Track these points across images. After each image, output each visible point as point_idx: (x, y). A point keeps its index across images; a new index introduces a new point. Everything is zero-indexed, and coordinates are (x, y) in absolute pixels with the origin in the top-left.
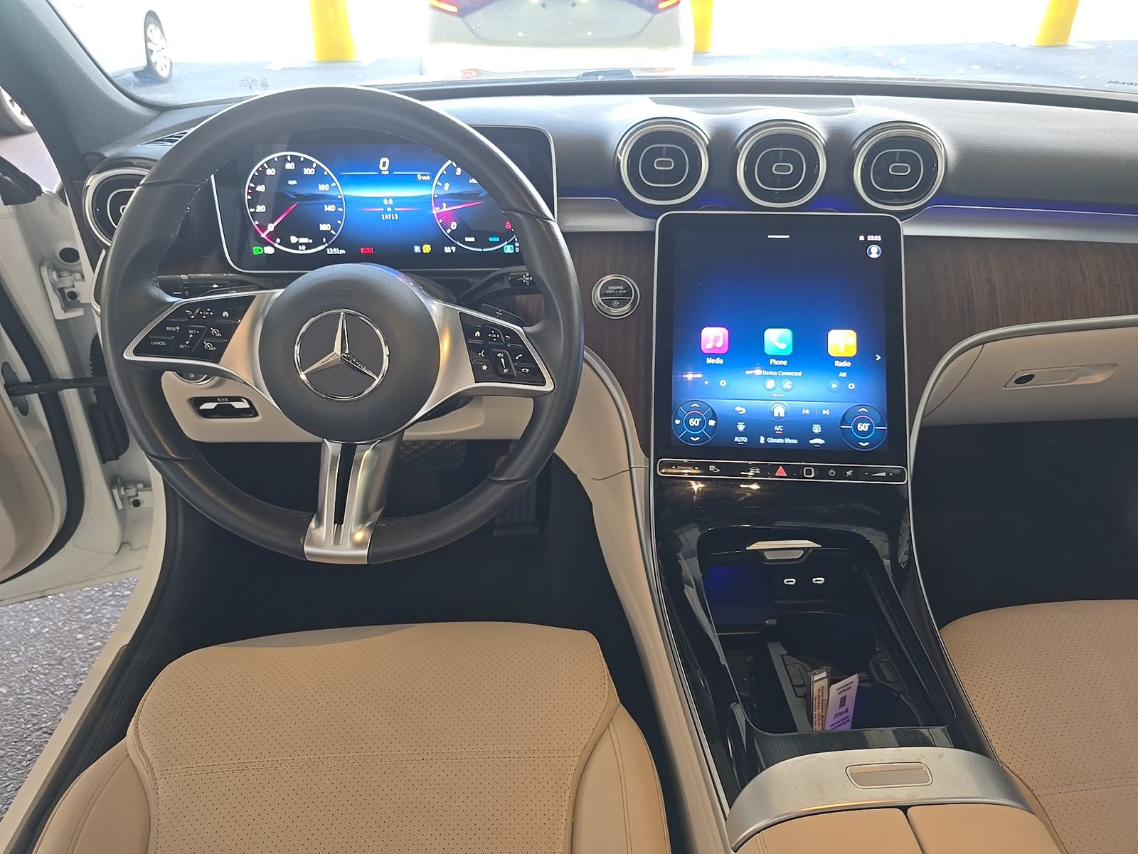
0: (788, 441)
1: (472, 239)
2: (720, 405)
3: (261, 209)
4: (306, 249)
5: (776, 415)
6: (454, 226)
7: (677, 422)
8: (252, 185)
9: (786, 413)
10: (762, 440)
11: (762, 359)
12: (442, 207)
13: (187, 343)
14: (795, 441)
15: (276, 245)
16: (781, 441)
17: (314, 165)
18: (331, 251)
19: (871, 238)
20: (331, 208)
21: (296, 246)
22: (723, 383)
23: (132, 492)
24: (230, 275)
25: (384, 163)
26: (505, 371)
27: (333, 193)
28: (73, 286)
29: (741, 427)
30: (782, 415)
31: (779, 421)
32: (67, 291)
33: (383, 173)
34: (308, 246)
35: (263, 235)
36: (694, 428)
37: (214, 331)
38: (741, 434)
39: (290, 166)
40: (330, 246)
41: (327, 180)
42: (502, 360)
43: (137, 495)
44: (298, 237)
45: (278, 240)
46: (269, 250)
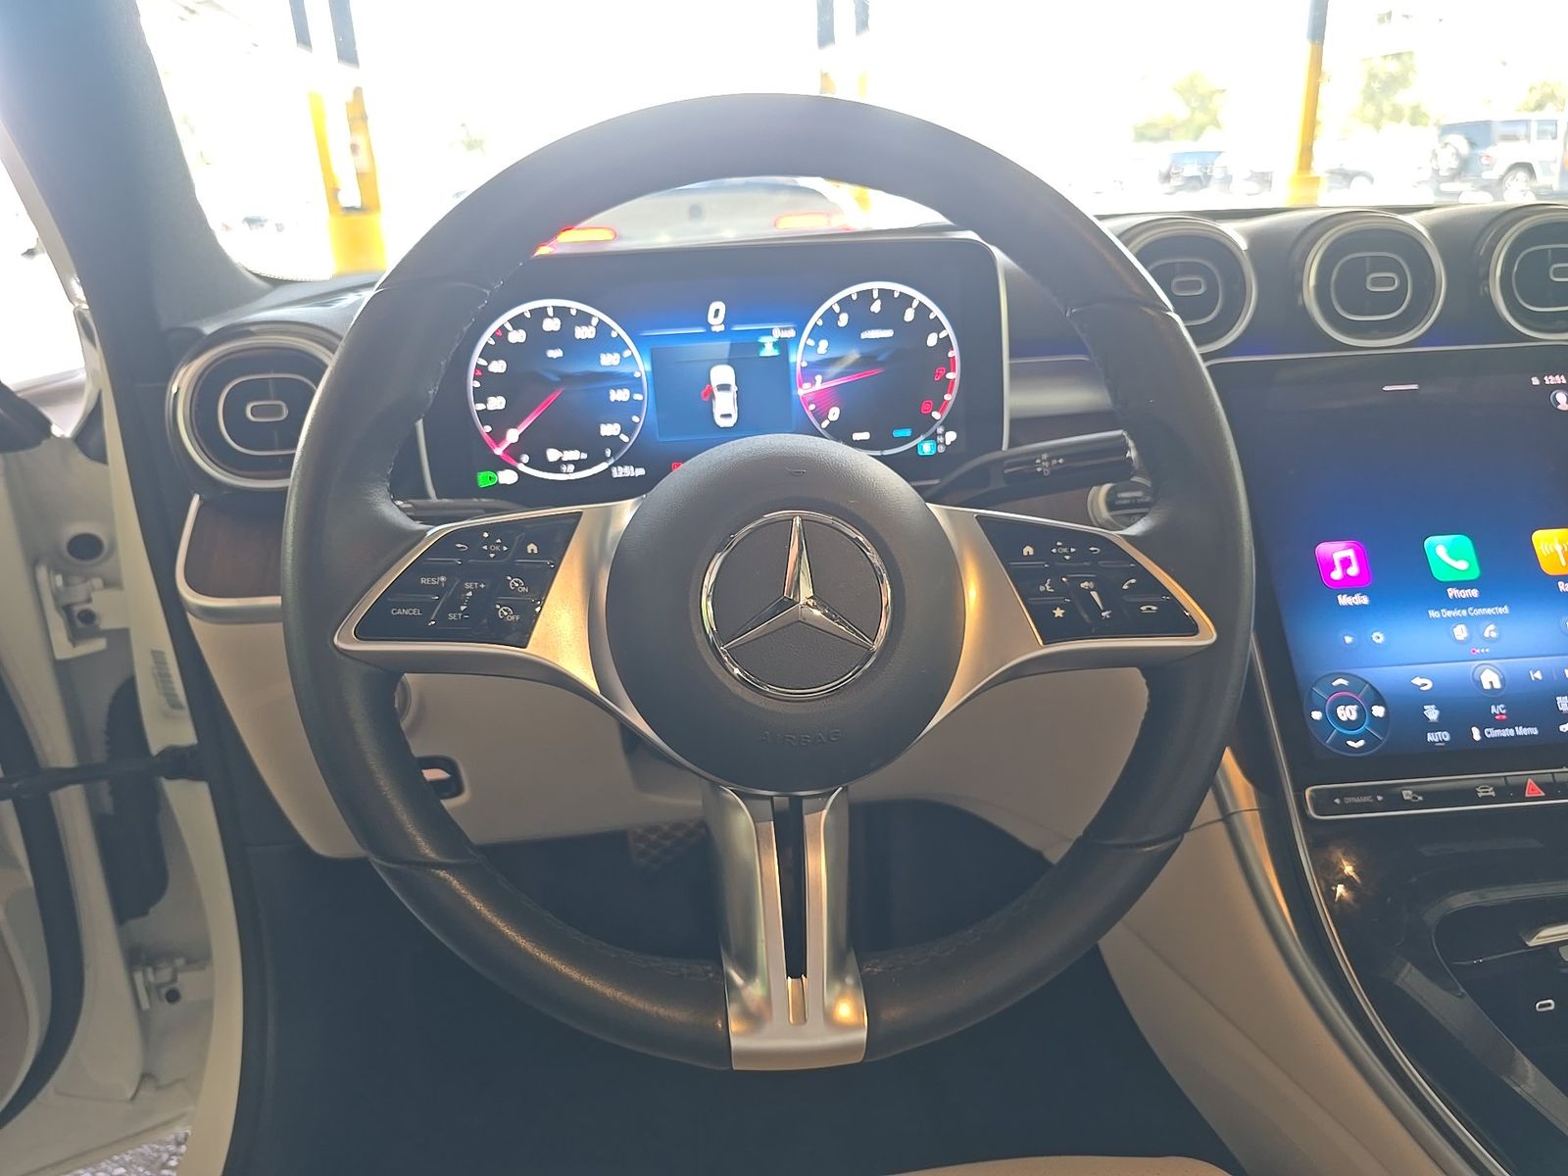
0: (1521, 731)
1: (865, 436)
2: (1381, 675)
3: (497, 403)
4: (575, 471)
5: (1487, 686)
6: (834, 414)
7: (1317, 715)
8: (483, 362)
9: (1503, 681)
10: (1476, 735)
11: (1433, 591)
12: (813, 383)
13: (463, 608)
14: (1534, 731)
15: (521, 467)
16: (1510, 732)
17: (595, 322)
18: (619, 472)
19: (1550, 380)
20: (620, 395)
21: (556, 467)
22: (1378, 637)
23: (165, 974)
24: (484, 500)
25: (717, 311)
26: (1103, 614)
27: (626, 370)
28: (89, 600)
29: (1432, 713)
30: (1497, 685)
31: (1494, 696)
32: (77, 609)
33: (714, 329)
34: (579, 465)
35: (499, 451)
36: (1349, 724)
37: (514, 582)
38: (1435, 727)
39: (551, 325)
40: (620, 463)
41: (618, 346)
42: (1094, 594)
43: (174, 979)
44: (561, 450)
45: (525, 458)
46: (507, 477)
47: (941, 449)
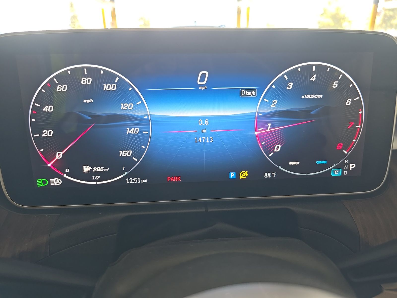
1: (296, 163)
3: (48, 133)
4: (100, 180)
6: (278, 148)
8: (37, 105)
12: (266, 128)
15: (65, 176)
17: (117, 80)
21: (89, 176)
27: (138, 114)
33: (201, 88)
34: (103, 176)
35: (49, 165)
39: (86, 81)
40: (130, 175)
41: (132, 97)
44: (92, 167)
45: (67, 170)
46: (56, 182)
47: (346, 173)
